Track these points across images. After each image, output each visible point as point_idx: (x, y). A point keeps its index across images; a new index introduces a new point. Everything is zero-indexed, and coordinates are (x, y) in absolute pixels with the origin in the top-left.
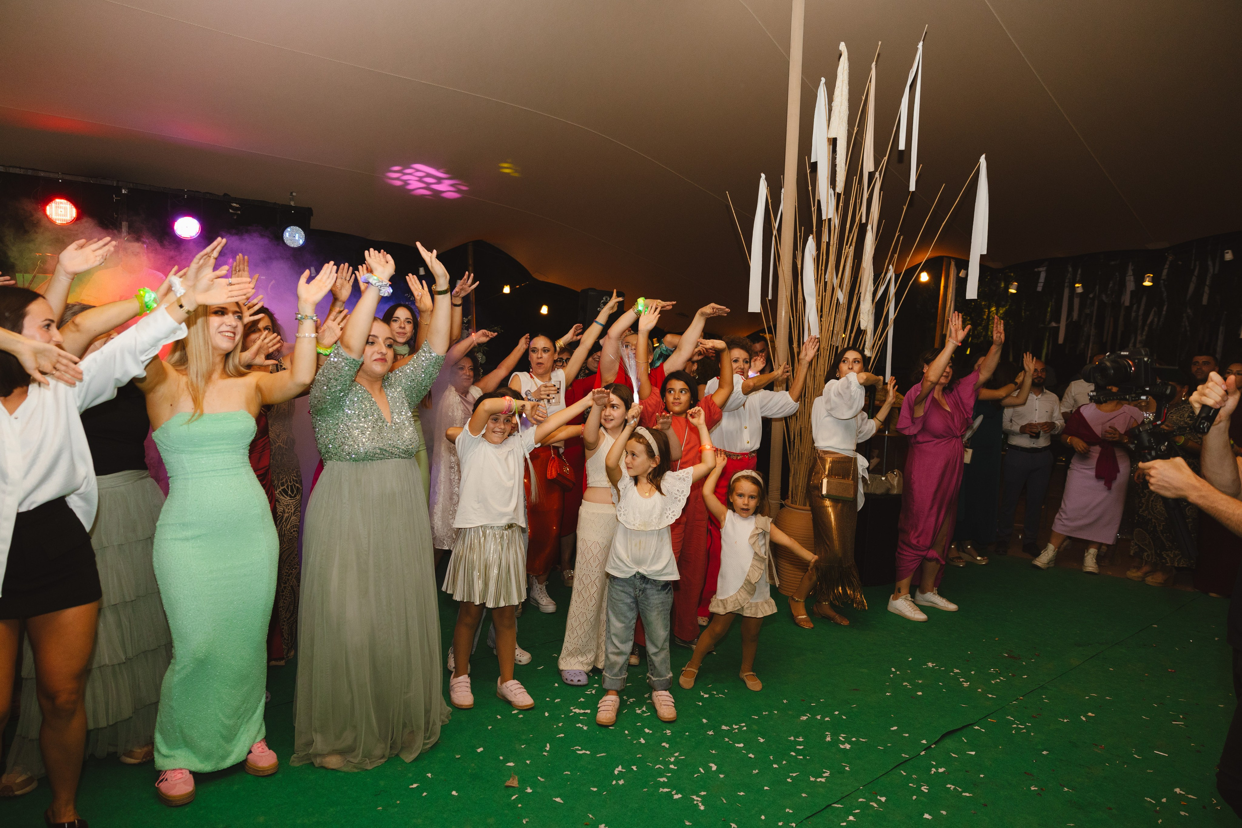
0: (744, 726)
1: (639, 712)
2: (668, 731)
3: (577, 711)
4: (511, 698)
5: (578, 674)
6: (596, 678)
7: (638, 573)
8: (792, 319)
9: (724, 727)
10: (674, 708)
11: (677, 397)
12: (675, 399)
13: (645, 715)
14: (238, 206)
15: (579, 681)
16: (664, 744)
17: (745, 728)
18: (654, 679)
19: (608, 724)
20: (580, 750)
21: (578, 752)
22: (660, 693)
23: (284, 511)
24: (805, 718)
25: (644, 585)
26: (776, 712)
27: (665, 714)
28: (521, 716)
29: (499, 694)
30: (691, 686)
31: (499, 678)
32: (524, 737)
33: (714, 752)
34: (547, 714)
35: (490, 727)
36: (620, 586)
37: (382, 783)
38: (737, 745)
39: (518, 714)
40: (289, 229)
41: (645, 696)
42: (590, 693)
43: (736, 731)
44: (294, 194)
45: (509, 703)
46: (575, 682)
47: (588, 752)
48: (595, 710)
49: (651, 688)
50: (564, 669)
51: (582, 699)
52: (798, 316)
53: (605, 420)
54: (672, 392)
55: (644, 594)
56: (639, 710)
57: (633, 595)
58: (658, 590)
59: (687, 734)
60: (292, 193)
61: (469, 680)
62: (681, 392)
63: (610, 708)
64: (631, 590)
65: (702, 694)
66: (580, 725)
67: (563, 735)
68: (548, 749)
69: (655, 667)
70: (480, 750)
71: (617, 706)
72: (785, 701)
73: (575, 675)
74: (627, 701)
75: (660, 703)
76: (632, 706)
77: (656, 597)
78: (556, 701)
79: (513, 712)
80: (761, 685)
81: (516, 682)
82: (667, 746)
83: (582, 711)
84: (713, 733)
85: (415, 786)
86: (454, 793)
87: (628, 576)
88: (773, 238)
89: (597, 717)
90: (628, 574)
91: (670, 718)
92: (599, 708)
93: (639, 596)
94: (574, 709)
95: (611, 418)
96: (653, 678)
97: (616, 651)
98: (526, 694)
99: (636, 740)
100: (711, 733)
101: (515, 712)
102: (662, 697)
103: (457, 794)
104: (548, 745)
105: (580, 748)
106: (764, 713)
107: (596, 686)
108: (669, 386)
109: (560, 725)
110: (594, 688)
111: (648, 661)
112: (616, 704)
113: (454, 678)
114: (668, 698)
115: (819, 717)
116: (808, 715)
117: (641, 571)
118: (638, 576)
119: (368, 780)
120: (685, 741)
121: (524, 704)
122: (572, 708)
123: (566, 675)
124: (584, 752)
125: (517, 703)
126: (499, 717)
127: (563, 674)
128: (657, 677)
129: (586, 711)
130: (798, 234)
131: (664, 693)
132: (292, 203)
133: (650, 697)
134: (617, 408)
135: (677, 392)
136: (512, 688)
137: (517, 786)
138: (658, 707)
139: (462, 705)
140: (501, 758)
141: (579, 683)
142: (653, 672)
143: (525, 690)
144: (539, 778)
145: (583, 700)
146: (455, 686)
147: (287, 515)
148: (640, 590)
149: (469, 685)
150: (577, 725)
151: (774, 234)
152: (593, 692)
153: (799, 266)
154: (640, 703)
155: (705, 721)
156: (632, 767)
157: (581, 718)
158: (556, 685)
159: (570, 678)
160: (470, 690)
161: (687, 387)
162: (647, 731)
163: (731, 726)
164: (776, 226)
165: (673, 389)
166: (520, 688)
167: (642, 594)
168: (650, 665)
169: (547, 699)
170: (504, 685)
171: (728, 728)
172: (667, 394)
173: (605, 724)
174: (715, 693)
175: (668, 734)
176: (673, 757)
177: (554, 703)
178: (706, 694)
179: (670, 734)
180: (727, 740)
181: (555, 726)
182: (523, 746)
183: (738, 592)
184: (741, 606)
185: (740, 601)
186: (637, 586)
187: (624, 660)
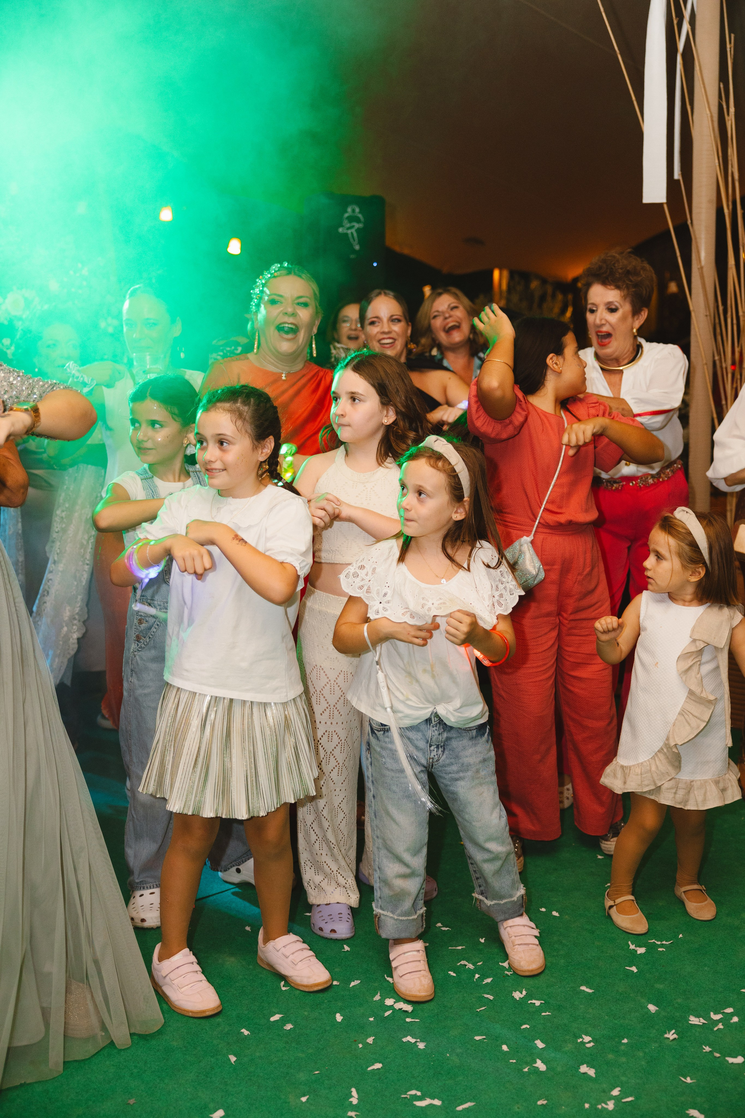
0: (732, 1015)
2: (587, 1039)
7: (434, 715)
9: (694, 1020)
15: (333, 930)
16: (584, 1069)
18: (489, 903)
20: (421, 1098)
21: (419, 1104)
22: (512, 923)
27: (522, 963)
32: (302, 1076)
33: (689, 1080)
34: (339, 1018)
38: (731, 1060)
43: (721, 1026)
47: (437, 1102)
55: (446, 753)
58: (472, 738)
59: (625, 1041)
61: (195, 960)
65: (632, 947)
66: (409, 1038)
68: (355, 1101)
69: (486, 881)
75: (515, 942)
77: (470, 751)
78: (353, 984)
79: (272, 1019)
80: (713, 908)
81: (292, 938)
82: (592, 1072)
84: (675, 1036)
91: (532, 971)
93: (438, 760)
96: (486, 901)
99: (527, 1064)
100: (672, 1035)
104: (354, 1092)
105: (419, 1093)
109: (370, 1040)
111: (472, 872)
120: (624, 1060)
121: (309, 980)
124: (428, 1101)
126: (246, 1032)
128: (493, 899)
136: (287, 952)
142: (482, 888)
143: (310, 953)
148: (438, 747)
149: (198, 969)
150: (404, 1040)
155: (653, 1008)
160: (203, 978)
163: (708, 1017)
166: (302, 950)
167: (443, 752)
168: (477, 878)
170: (271, 945)
171: (702, 1020)
175: (588, 1045)
176: (610, 1099)
177: (349, 990)
178: (640, 946)
179: (592, 1044)
180: (707, 1049)
181: (360, 1046)
182: (304, 1099)
183: (653, 758)
184: (655, 784)
185: (655, 775)
186: (434, 739)
187: (418, 886)
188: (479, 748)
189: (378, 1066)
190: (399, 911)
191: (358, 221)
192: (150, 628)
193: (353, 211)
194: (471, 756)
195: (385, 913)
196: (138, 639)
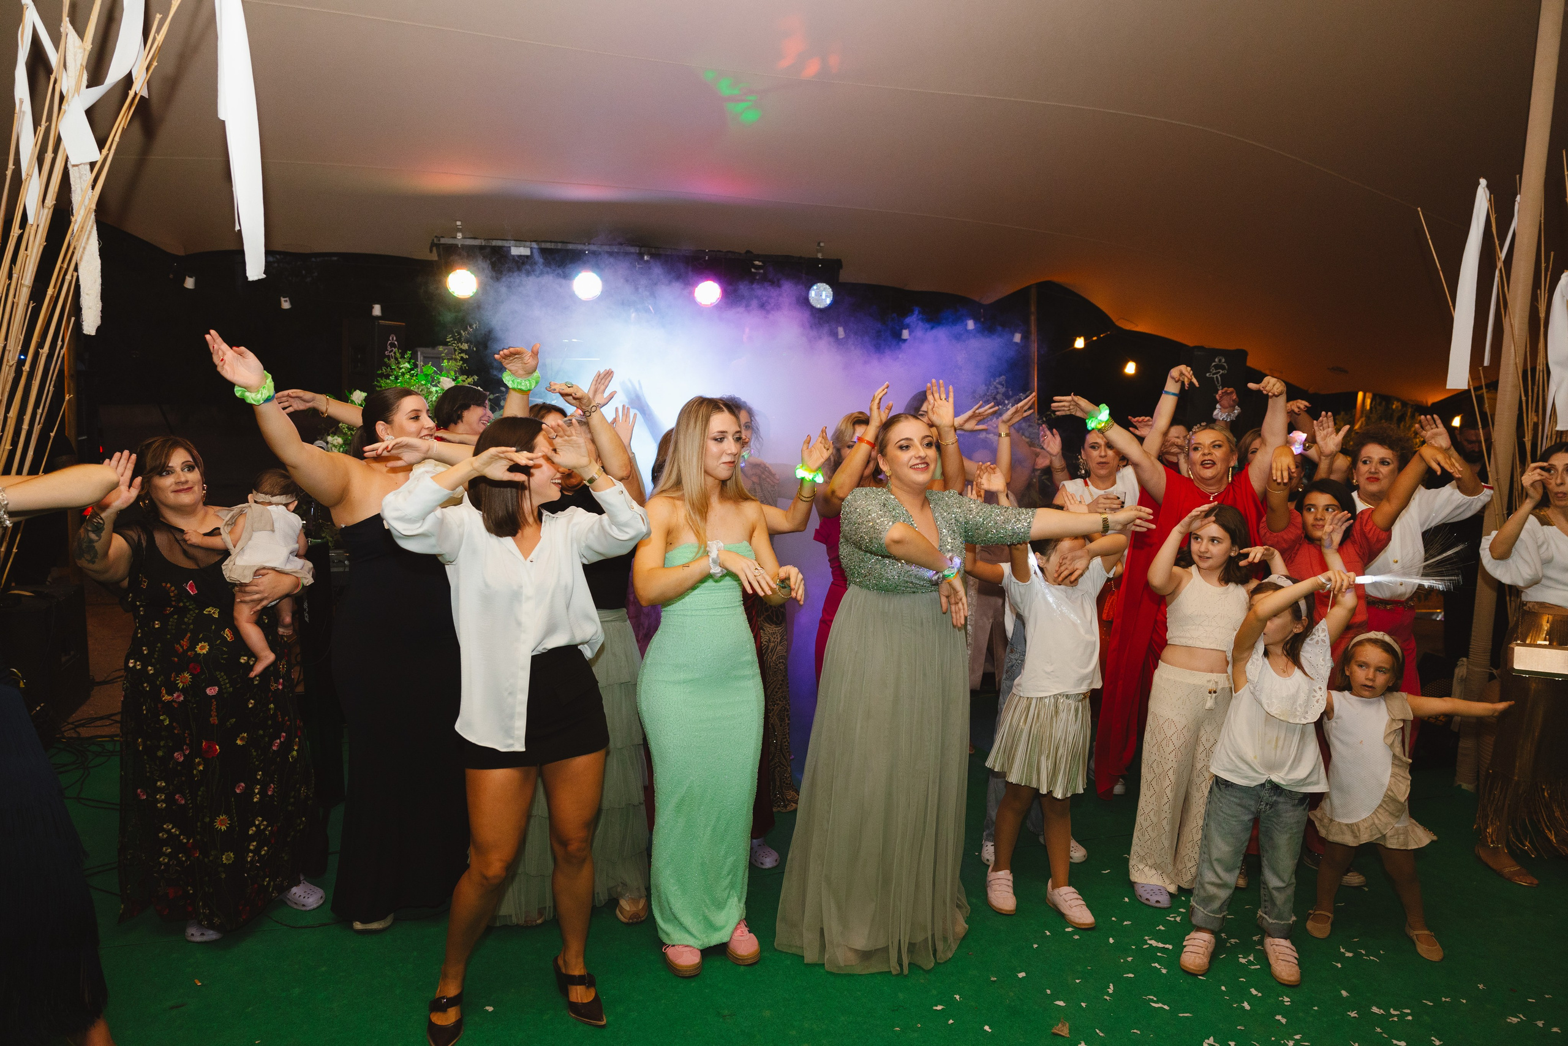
0: (1408, 1014)
1: (1243, 961)
2: (1286, 999)
3: (1153, 943)
4: (1065, 909)
5: (1158, 892)
6: (1183, 898)
7: (1270, 782)
8: (1524, 398)
9: (1375, 1009)
10: (1297, 968)
11: (1319, 516)
12: (1316, 519)
13: (1253, 967)
14: (760, 264)
15: (1158, 902)
16: (1278, 1017)
17: (1410, 1018)
18: (1268, 920)
19: (1196, 973)
20: (1155, 1002)
21: (1153, 1004)
22: (1278, 941)
23: (769, 640)
24: (1515, 1020)
25: (1275, 798)
26: (1464, 1001)
27: (1283, 974)
28: (1077, 937)
29: (1049, 900)
30: (1325, 935)
31: (1050, 881)
32: (1079, 968)
34: (1111, 941)
35: (1035, 946)
36: (1236, 797)
37: (901, 996)
38: (1395, 1042)
39: (1073, 933)
40: (815, 287)
41: (1254, 938)
42: (1172, 919)
43: (1396, 1019)
44: (822, 244)
45: (1062, 915)
46: (1152, 902)
47: (1166, 1007)
48: (1180, 948)
49: (1265, 932)
50: (1136, 880)
51: (1161, 927)
52: (1535, 395)
53: (1200, 557)
54: (1312, 510)
55: (1273, 809)
56: (1244, 958)
57: (1253, 809)
58: (1293, 806)
59: (1316, 1008)
60: (819, 243)
61: (1010, 877)
62: (1327, 510)
63: (1201, 951)
64: (1252, 803)
65: (1342, 950)
66: (1156, 965)
67: (1132, 976)
68: (1111, 991)
70: (1022, 975)
71: (1210, 949)
72: (1481, 986)
73: (1151, 893)
74: (1226, 941)
75: (1277, 957)
76: (1234, 951)
77: (1291, 814)
78: (1125, 923)
79: (1067, 930)
80: (1441, 954)
81: (1072, 889)
82: (1284, 1021)
83: (1161, 945)
84: (1356, 1015)
85: (939, 1008)
86: (987, 1028)
87: (1253, 784)
88: (1497, 273)
89: (1182, 959)
90: (1254, 780)
91: (1290, 981)
92: (1185, 946)
93: (1264, 812)
94: (1150, 939)
95: (1208, 555)
97: (1218, 881)
98: (1085, 907)
99: (1236, 1002)
100: (1353, 1014)
101: (1070, 929)
102: (1279, 947)
103: (990, 1031)
104: (1111, 986)
105: (1155, 999)
106: (1443, 999)
107: (1182, 910)
108: (1307, 501)
109: (1130, 959)
110: (1180, 913)
111: (1263, 894)
112: (1210, 945)
113: (992, 871)
114: (1288, 951)
115: (1540, 1024)
116: (1521, 1016)
117: (1275, 778)
118: (1268, 786)
119: (885, 988)
120: (1311, 1019)
121: (1081, 921)
122: (1146, 938)
123: (1140, 891)
124: (1160, 1005)
125: (1072, 918)
126: (1048, 933)
127: (1136, 887)
128: (1275, 918)
129: (1167, 946)
130: (1543, 265)
131: (1283, 942)
132: (820, 256)
133: (1261, 942)
134: (1219, 542)
135: (1320, 509)
136: (1067, 898)
137: (1068, 1035)
138: (1272, 960)
139: (1001, 910)
140: (1048, 992)
141: (1158, 905)
142: (1268, 910)
143: (1084, 903)
144: (1098, 1031)
145: (1163, 928)
146: (993, 882)
147: (773, 644)
148: (1267, 804)
149: (1011, 884)
150: (1153, 965)
151: (1499, 267)
152: (1178, 919)
153: (1542, 315)
154: (1247, 947)
155: (1344, 993)
156: (1230, 1043)
157: (1159, 954)
158: (1127, 900)
159: (1145, 895)
160: (1012, 891)
161: (1335, 502)
162: (1254, 991)
163: (1387, 1010)
164: (1503, 255)
165: (1313, 506)
166: (1077, 899)
167: (1270, 808)
168: (1265, 901)
169: (1113, 919)
170: (1056, 891)
171: (1382, 1011)
172: (1305, 513)
173: (1193, 972)
174: (1364, 952)
175: (1286, 1003)
176: (1292, 1040)
177: (1123, 926)
178: (1349, 952)
179: (1289, 1003)
180: (1379, 1030)
181: (1122, 961)
182: (1078, 981)
183: (1374, 813)
184: (1381, 833)
185: (1379, 826)
186: (1265, 798)
187: (1227, 895)
188: (1297, 813)
189: (1131, 975)
190: (1209, 909)
191: (1223, 368)
192: (1012, 666)
193: (1220, 361)
194: (1290, 817)
195: (1198, 907)
196: (1007, 672)
